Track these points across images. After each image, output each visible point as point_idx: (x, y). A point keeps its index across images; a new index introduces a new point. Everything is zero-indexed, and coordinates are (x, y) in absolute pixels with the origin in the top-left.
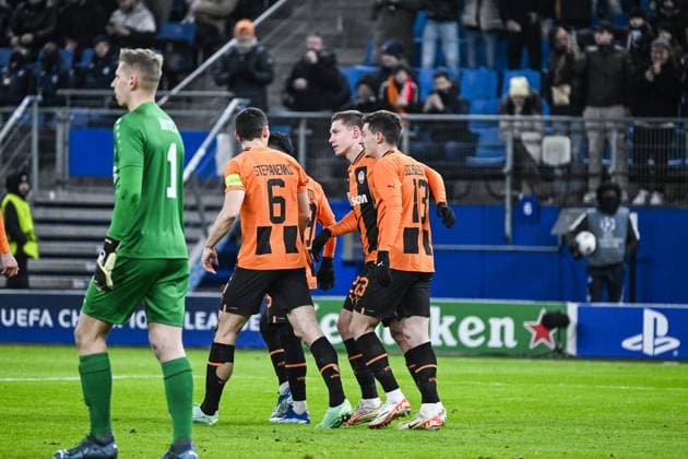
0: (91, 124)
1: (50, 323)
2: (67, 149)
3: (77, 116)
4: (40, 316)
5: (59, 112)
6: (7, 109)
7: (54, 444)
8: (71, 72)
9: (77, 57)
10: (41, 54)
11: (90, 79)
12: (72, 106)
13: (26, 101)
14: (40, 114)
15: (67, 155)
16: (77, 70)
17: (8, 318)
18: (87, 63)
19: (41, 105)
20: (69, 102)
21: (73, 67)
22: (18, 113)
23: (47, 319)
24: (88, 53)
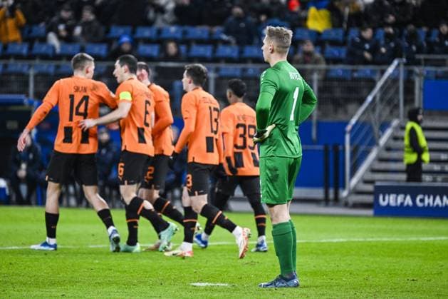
0: (437, 77)
1: (410, 203)
2: (422, 93)
3: (428, 72)
4: (405, 199)
5: (417, 69)
6: (383, 67)
7: (413, 280)
8: (425, 44)
9: (428, 35)
10: (406, 32)
11: (436, 48)
12: (426, 65)
13: (396, 62)
14: (405, 71)
15: (422, 97)
16: (429, 43)
17: (384, 200)
18: (435, 38)
19: (406, 65)
20: (423, 62)
21: (426, 40)
22: (390, 70)
23: (408, 201)
24: (435, 32)
